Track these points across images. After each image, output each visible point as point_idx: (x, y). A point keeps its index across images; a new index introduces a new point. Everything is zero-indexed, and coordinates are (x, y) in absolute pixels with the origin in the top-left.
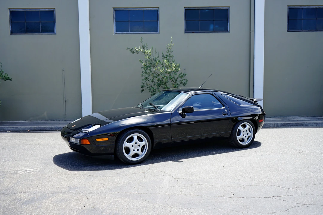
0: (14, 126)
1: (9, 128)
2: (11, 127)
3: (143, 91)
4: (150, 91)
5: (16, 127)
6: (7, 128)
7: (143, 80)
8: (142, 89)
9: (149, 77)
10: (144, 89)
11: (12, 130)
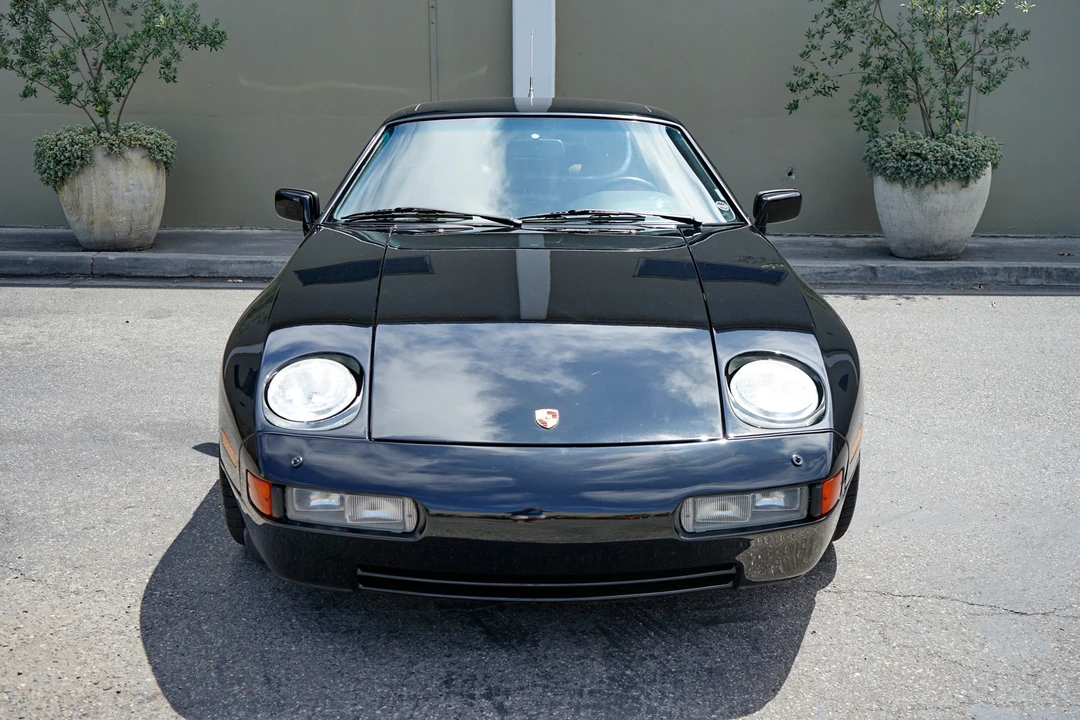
0: (254, 258)
1: (233, 266)
2: (239, 262)
3: (794, 106)
4: (851, 110)
5: (264, 262)
6: (224, 263)
7: (802, 56)
8: (790, 97)
9: (850, 44)
10: (801, 96)
11: (250, 275)
